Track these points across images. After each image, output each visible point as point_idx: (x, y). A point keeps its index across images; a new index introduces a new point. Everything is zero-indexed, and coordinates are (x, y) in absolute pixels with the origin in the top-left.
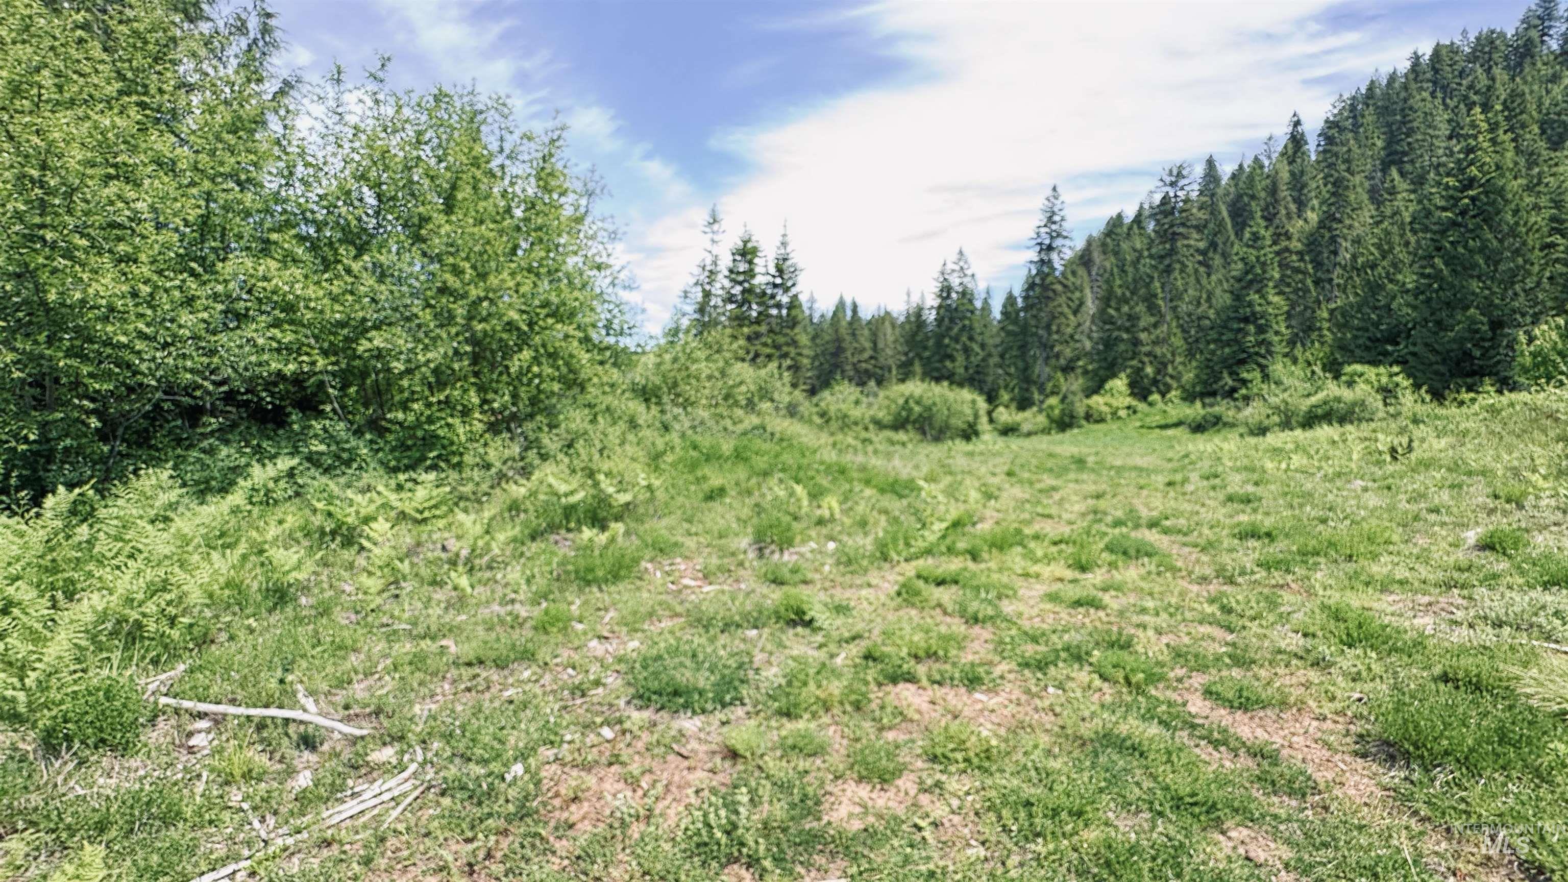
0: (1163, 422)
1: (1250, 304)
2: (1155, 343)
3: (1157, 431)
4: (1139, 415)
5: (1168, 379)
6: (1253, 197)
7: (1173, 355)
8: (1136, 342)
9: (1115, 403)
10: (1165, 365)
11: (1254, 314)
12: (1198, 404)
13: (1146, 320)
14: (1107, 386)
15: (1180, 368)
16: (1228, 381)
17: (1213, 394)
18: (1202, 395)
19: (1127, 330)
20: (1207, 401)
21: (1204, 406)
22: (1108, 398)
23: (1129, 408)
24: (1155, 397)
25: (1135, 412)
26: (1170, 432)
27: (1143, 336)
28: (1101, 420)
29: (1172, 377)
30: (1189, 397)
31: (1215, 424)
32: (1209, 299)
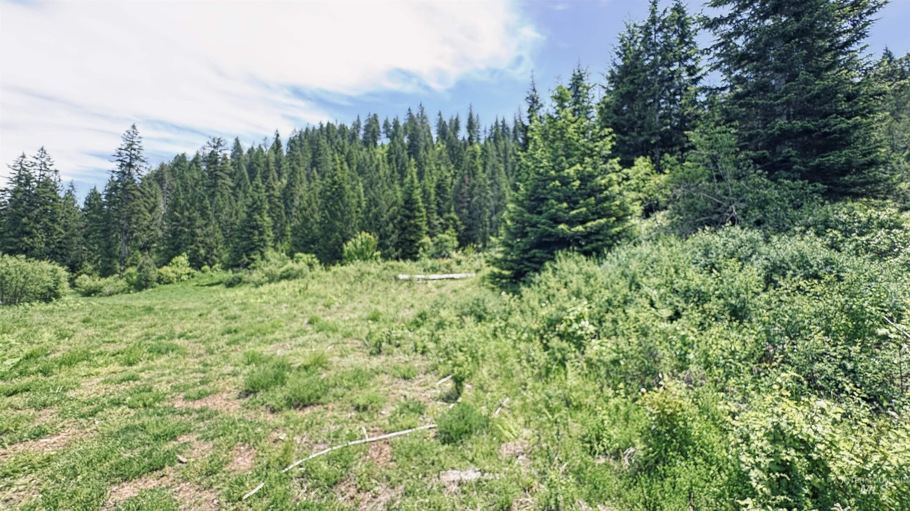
0: (210, 282)
1: (255, 220)
2: (207, 235)
3: (207, 287)
4: (196, 278)
5: (214, 257)
6: (258, 165)
7: (217, 243)
8: (193, 235)
9: (179, 271)
10: (212, 249)
11: (257, 225)
12: (230, 271)
13: (200, 222)
14: (174, 261)
15: (221, 251)
16: (245, 259)
17: (238, 266)
18: (232, 267)
19: (188, 227)
20: (235, 269)
21: (233, 272)
22: (174, 268)
23: (189, 274)
24: (206, 267)
25: (193, 277)
26: (214, 288)
27: (198, 231)
28: (170, 282)
29: (216, 256)
30: (226, 268)
31: (239, 282)
32: (236, 214)
